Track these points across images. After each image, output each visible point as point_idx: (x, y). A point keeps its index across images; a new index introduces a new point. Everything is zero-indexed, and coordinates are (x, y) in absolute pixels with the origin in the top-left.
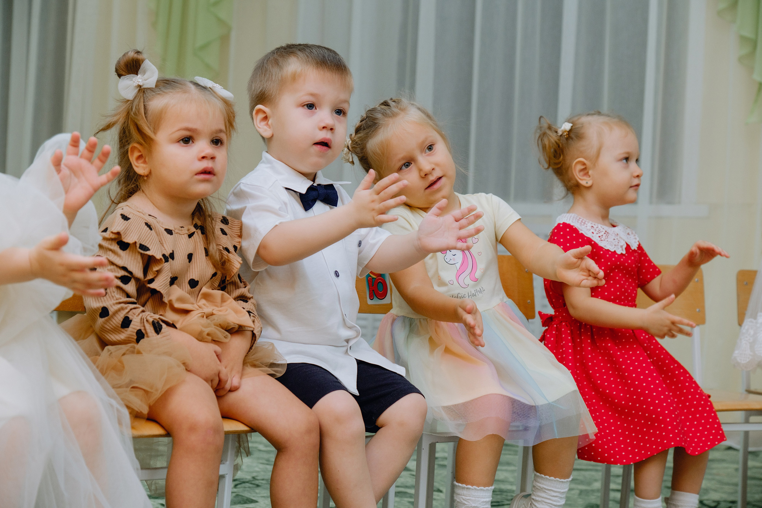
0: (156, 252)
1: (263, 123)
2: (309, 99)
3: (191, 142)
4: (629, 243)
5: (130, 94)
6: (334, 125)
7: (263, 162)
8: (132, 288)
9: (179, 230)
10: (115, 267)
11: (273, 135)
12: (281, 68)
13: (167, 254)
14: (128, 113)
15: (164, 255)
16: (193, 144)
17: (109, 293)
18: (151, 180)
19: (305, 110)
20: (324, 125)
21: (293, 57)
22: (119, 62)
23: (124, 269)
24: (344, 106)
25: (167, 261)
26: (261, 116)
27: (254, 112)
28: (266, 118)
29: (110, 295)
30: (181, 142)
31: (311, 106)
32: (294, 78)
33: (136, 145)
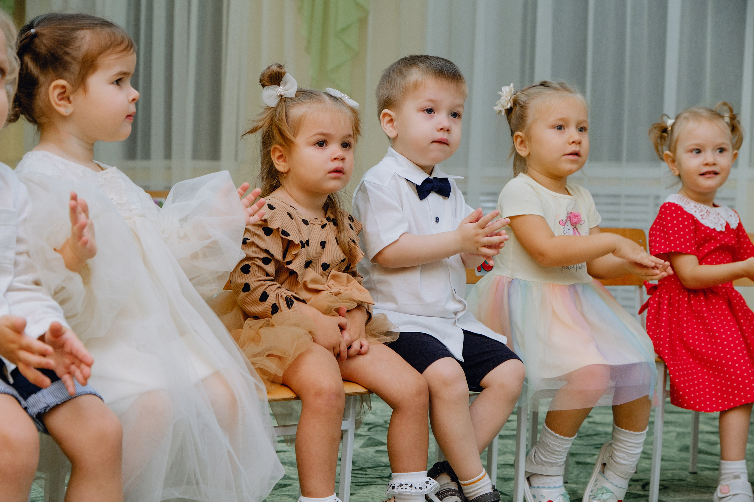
0: (294, 237)
1: (389, 125)
2: (429, 105)
3: (325, 145)
4: (728, 222)
5: (273, 102)
6: (450, 127)
7: (389, 156)
8: (271, 269)
9: (314, 221)
10: (259, 250)
11: (397, 135)
12: (405, 77)
13: (304, 241)
14: (272, 120)
15: (301, 242)
16: (327, 147)
17: (252, 271)
18: (290, 177)
19: (425, 114)
20: (441, 127)
21: (415, 68)
22: (263, 75)
23: (267, 251)
24: (459, 110)
25: (303, 247)
26: (387, 119)
27: (381, 116)
28: (391, 121)
29: (252, 273)
30: (317, 145)
31: (430, 111)
32: (416, 86)
33: (278, 146)
